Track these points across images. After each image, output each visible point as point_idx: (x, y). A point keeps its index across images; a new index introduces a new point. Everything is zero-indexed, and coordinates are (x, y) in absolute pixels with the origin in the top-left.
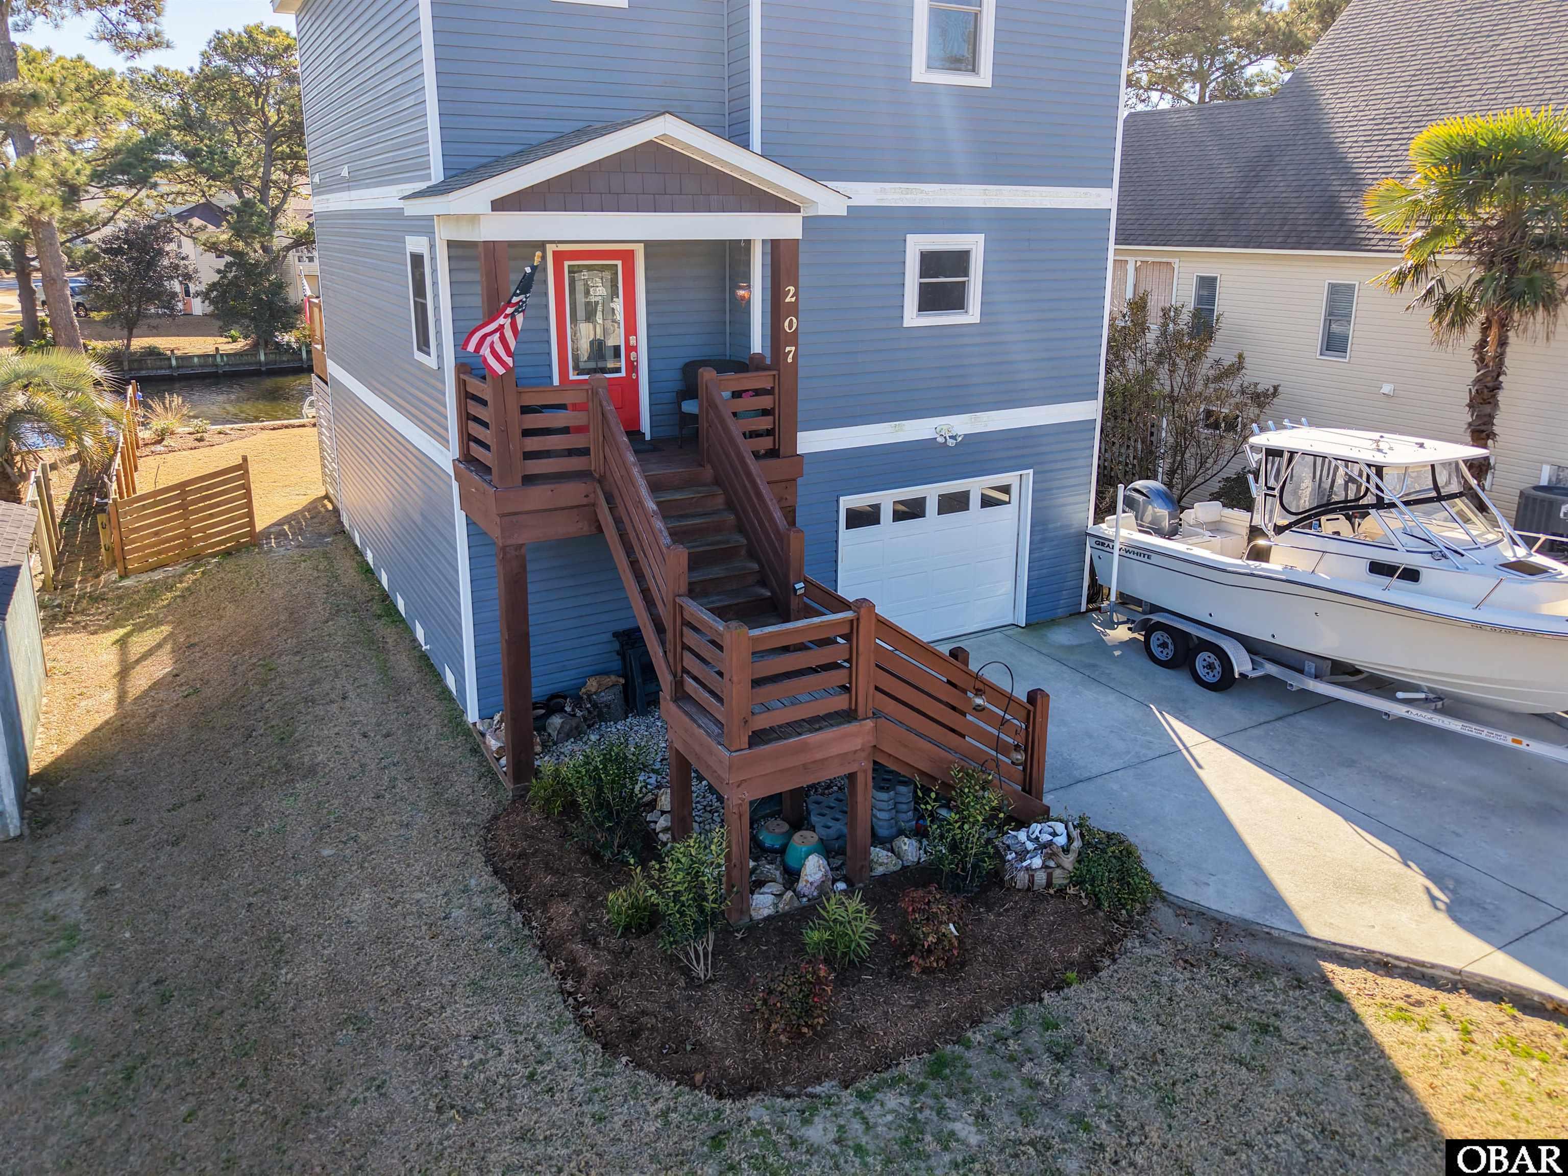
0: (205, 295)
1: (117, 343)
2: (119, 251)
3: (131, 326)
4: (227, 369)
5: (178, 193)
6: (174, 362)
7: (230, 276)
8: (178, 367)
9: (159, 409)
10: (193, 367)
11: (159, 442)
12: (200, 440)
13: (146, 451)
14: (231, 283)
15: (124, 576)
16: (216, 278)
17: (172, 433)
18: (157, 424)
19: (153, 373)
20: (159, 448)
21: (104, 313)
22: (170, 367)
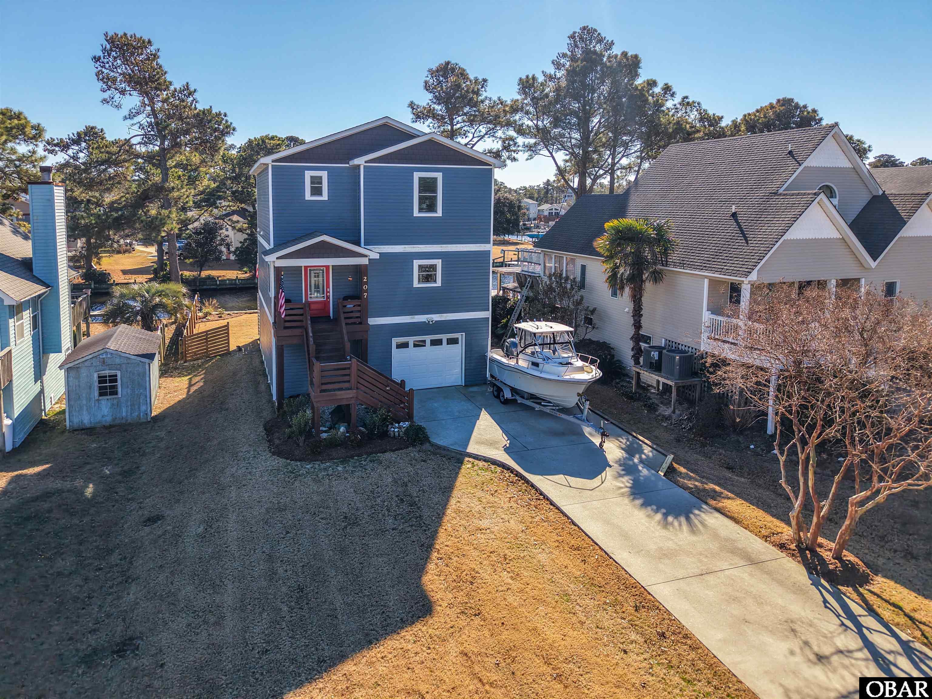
0: (234, 253)
1: (195, 273)
2: (200, 233)
3: (201, 266)
4: (241, 286)
5: (228, 206)
6: (218, 283)
7: (246, 244)
8: (220, 285)
9: (207, 304)
10: (226, 285)
11: (204, 318)
12: (221, 317)
13: (200, 321)
14: (246, 247)
15: (185, 362)
16: (240, 245)
17: (210, 314)
18: (205, 310)
19: (208, 287)
20: (204, 320)
21: (191, 260)
22: (216, 284)
